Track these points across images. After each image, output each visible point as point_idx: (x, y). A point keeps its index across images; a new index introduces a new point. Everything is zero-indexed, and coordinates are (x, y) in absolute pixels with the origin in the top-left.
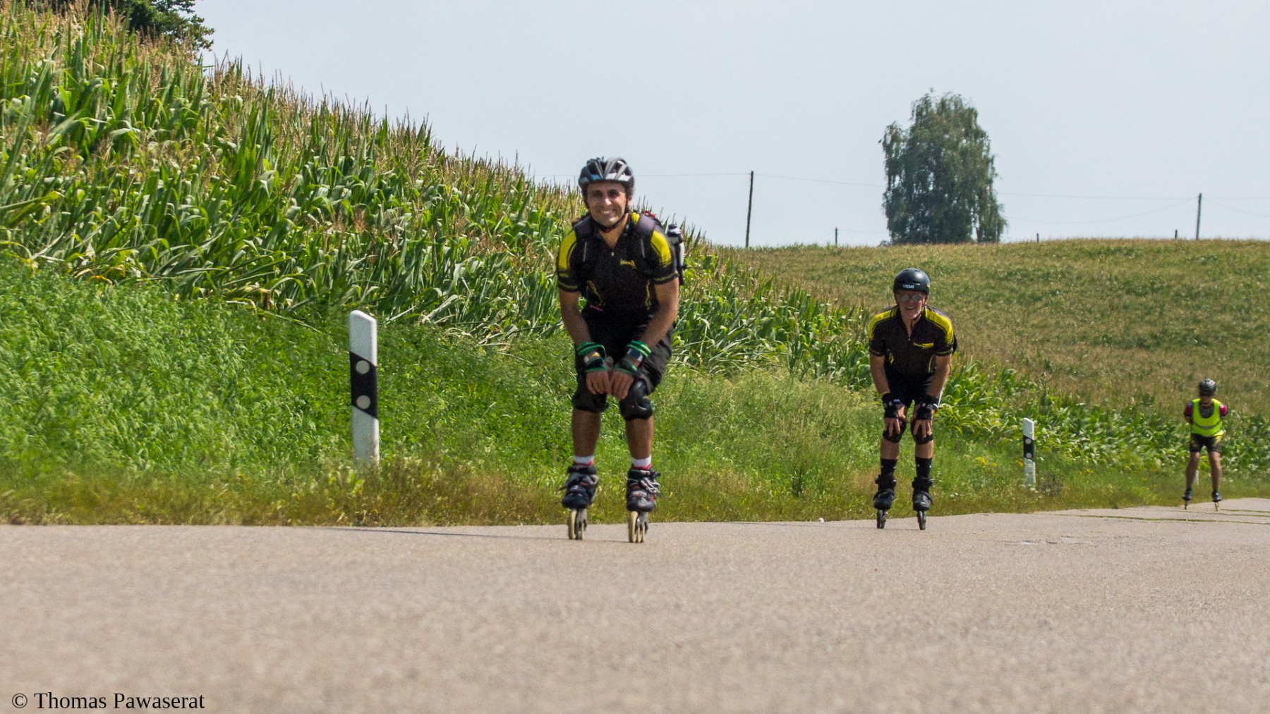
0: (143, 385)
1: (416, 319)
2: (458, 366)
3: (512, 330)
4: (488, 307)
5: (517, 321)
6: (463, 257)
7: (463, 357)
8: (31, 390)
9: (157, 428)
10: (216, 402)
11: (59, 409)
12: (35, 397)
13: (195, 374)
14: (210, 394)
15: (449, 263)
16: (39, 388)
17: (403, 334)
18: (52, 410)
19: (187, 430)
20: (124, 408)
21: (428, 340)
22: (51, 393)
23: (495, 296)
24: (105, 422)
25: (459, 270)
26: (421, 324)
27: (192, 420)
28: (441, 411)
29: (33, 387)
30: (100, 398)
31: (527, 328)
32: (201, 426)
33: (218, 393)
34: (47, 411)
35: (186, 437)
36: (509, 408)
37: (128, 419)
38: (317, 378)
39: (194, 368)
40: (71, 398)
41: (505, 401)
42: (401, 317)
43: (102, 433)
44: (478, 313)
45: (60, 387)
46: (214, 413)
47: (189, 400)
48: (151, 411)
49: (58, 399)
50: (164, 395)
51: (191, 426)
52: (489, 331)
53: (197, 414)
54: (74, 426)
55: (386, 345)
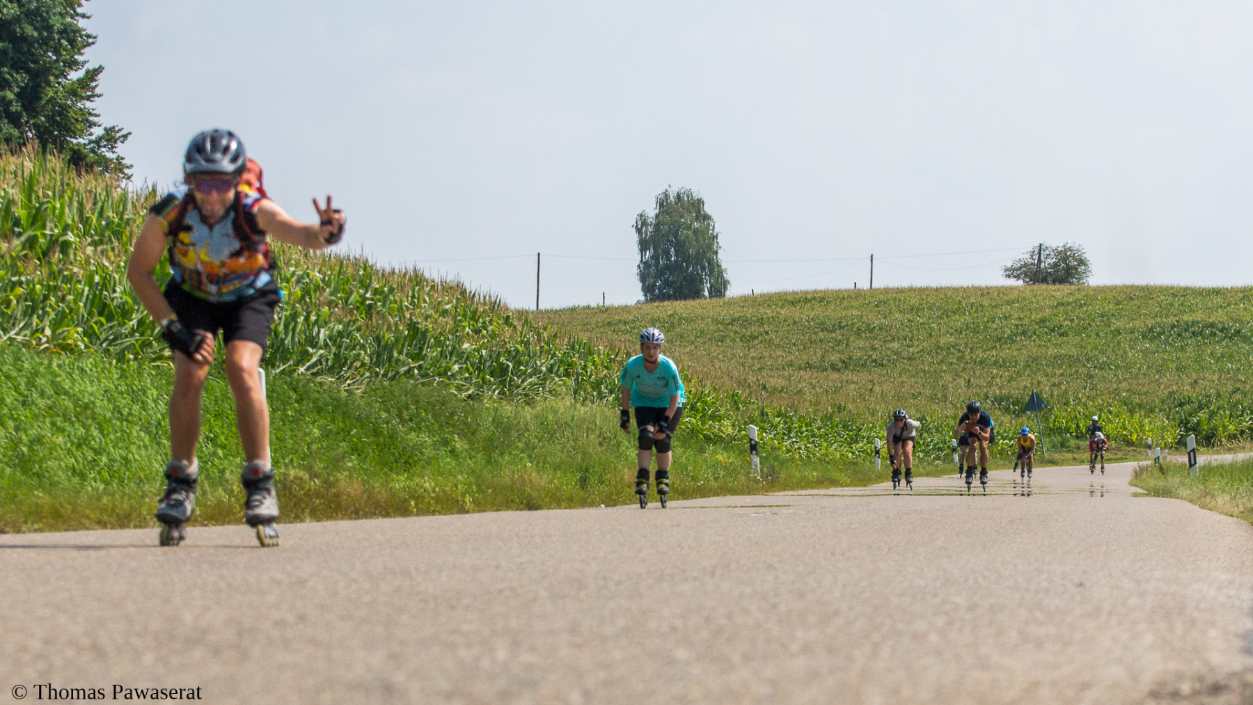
0: (93, 428)
1: (294, 370)
2: (327, 404)
3: (366, 376)
4: (346, 360)
5: (369, 369)
6: (326, 323)
7: (331, 397)
8: (8, 435)
9: (104, 459)
10: (147, 439)
11: (30, 448)
12: (12, 440)
13: (130, 418)
14: (142, 434)
15: (316, 328)
16: (14, 433)
17: (285, 382)
18: (25, 449)
19: (125, 459)
20: (79, 446)
21: (304, 386)
22: (24, 437)
23: (352, 350)
24: (65, 457)
25: (323, 334)
26: (298, 375)
27: (130, 452)
28: (316, 438)
29: (10, 433)
30: (60, 439)
31: (377, 374)
32: (137, 456)
33: (148, 432)
34: (21, 450)
35: (126, 466)
36: (366, 433)
37: (83, 454)
38: (222, 418)
39: (130, 414)
40: (39, 440)
41: (363, 429)
42: (284, 369)
43: (63, 464)
44: (338, 365)
45: (30, 432)
46: (146, 447)
47: (125, 438)
48: (100, 448)
49: (29, 441)
50: (108, 435)
51: (130, 456)
52: (349, 378)
53: (133, 448)
54: (41, 461)
55: (273, 391)
